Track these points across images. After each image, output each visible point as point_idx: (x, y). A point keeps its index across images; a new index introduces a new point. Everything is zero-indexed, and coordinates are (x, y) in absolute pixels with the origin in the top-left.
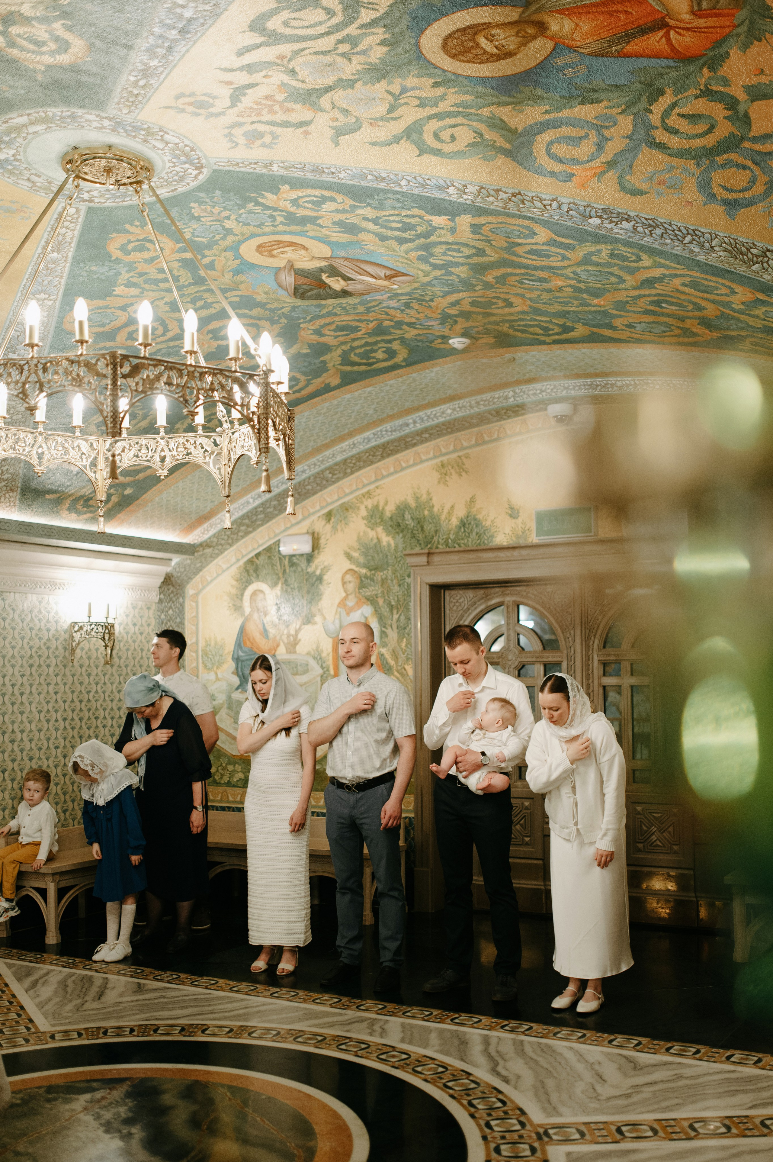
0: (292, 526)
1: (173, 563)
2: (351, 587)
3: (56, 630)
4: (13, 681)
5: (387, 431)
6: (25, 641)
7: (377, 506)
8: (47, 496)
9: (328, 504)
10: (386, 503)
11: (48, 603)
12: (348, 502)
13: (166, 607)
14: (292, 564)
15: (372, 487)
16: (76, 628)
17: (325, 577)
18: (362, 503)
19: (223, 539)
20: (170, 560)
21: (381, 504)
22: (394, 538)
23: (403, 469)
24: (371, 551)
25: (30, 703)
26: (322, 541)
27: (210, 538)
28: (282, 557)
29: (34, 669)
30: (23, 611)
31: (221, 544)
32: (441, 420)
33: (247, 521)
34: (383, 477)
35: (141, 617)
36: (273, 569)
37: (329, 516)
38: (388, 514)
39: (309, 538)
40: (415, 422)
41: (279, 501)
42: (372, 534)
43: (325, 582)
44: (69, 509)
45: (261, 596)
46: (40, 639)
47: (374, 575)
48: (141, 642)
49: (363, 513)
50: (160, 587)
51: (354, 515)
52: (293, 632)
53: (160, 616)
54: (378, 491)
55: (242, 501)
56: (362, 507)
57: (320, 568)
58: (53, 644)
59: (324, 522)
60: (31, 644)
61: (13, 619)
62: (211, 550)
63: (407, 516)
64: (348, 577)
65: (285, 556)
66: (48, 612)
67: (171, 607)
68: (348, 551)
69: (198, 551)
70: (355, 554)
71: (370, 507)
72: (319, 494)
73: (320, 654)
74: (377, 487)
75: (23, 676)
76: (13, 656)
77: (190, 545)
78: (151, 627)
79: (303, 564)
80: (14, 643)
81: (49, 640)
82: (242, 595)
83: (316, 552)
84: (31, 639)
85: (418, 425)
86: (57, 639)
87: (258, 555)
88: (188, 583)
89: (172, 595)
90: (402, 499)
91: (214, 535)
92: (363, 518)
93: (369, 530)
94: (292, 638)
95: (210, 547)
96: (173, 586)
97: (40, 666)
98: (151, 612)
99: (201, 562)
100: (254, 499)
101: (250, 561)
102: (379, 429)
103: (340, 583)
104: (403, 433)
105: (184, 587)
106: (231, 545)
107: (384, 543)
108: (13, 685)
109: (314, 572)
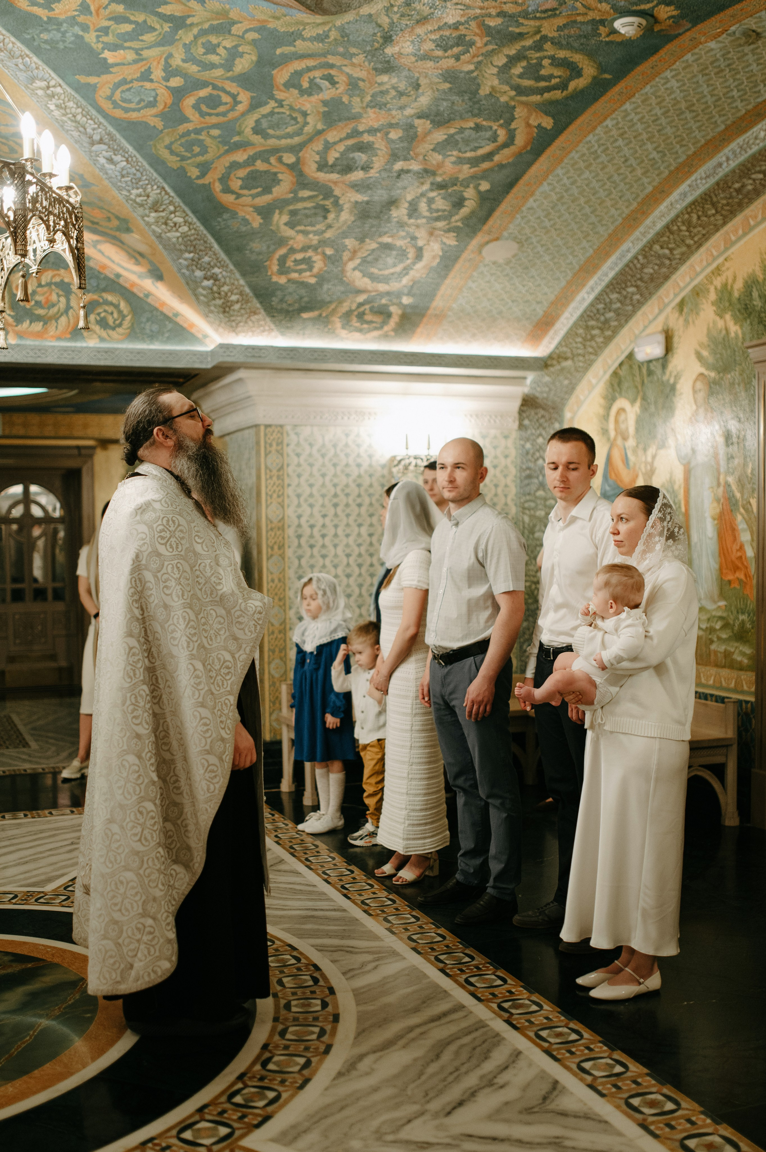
0: (650, 322)
1: (528, 381)
2: (701, 395)
3: (370, 466)
4: (312, 522)
5: (701, 179)
6: (327, 479)
7: (725, 285)
8: (305, 315)
9: (682, 289)
10: (735, 278)
11: (358, 435)
12: (699, 283)
13: (532, 434)
14: (650, 373)
15: (720, 260)
16: (396, 462)
17: (678, 386)
18: (711, 283)
19: (577, 348)
20: (525, 378)
21: (730, 281)
22: (741, 327)
23: (751, 229)
24: (720, 347)
25: (335, 546)
26: (676, 339)
27: (557, 348)
28: (640, 365)
29: (339, 510)
30: (323, 445)
31: (579, 355)
32: (755, 149)
33: (592, 323)
34: (733, 243)
35: (495, 448)
36: (633, 381)
37: (681, 306)
38: (736, 294)
39: (661, 338)
40: (728, 159)
41: (619, 293)
42: (720, 324)
43: (677, 393)
44: (343, 328)
45: (622, 417)
46: (348, 475)
47: (722, 378)
48: (495, 476)
49: (713, 296)
50: (521, 412)
51: (704, 301)
52: (649, 459)
53: (523, 446)
54: (727, 264)
55: (578, 298)
56: (712, 289)
57: (673, 374)
58: (367, 481)
59: (677, 315)
60: (336, 481)
61: (310, 455)
62: (568, 363)
63: (755, 294)
64: (699, 385)
65: (642, 363)
66: (359, 446)
67: (540, 435)
68: (699, 349)
69: (552, 366)
70: (705, 353)
71: (719, 286)
72: (674, 277)
73: (673, 487)
74: (726, 260)
75: (324, 516)
76: (311, 495)
77: (536, 359)
78: (509, 460)
79: (659, 371)
80: (312, 481)
81: (360, 476)
82: (608, 415)
83: (670, 355)
84: (335, 475)
85: (731, 162)
86: (371, 476)
87: (621, 365)
88: (564, 405)
89: (542, 421)
90: (750, 271)
91: (560, 344)
92: (713, 304)
93: (718, 318)
94: (649, 467)
95: (566, 359)
96: (544, 409)
97: (347, 505)
98: (510, 443)
99: (566, 378)
100: (588, 293)
101: (615, 374)
102: (693, 178)
103: (691, 392)
104: (717, 178)
105: (562, 410)
106: (596, 354)
107: (733, 335)
108: (312, 527)
109: (668, 380)
